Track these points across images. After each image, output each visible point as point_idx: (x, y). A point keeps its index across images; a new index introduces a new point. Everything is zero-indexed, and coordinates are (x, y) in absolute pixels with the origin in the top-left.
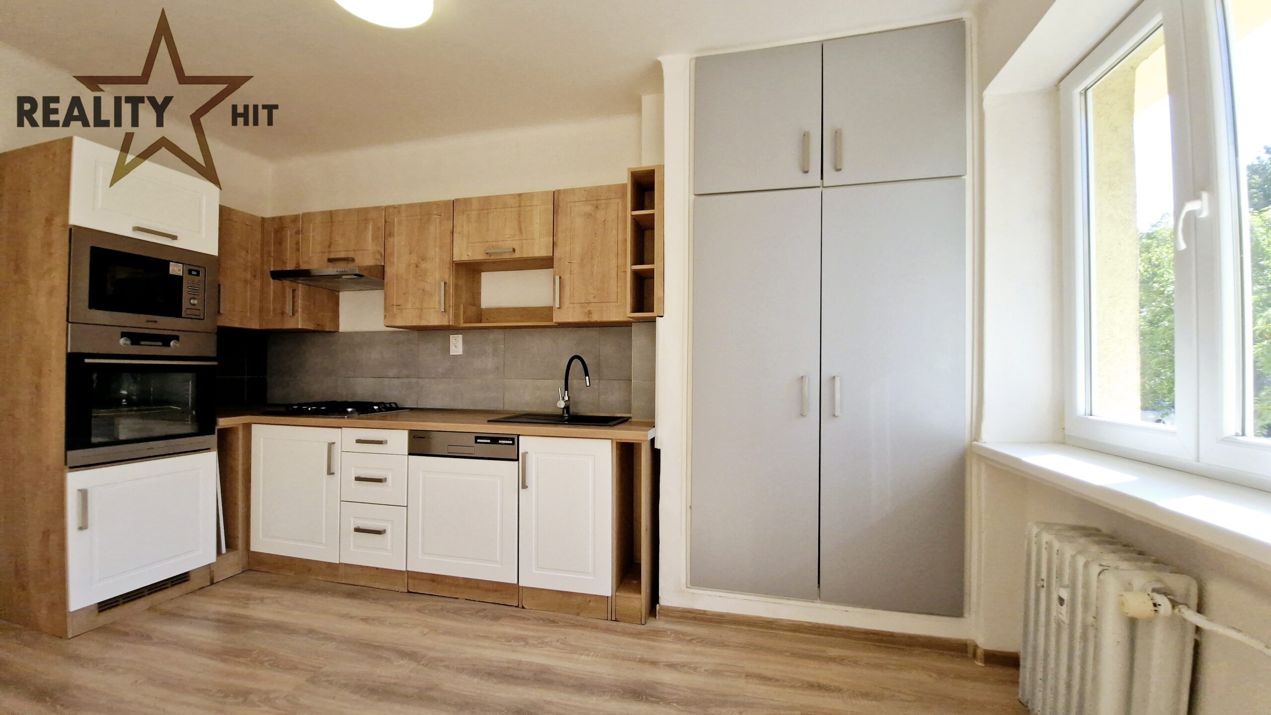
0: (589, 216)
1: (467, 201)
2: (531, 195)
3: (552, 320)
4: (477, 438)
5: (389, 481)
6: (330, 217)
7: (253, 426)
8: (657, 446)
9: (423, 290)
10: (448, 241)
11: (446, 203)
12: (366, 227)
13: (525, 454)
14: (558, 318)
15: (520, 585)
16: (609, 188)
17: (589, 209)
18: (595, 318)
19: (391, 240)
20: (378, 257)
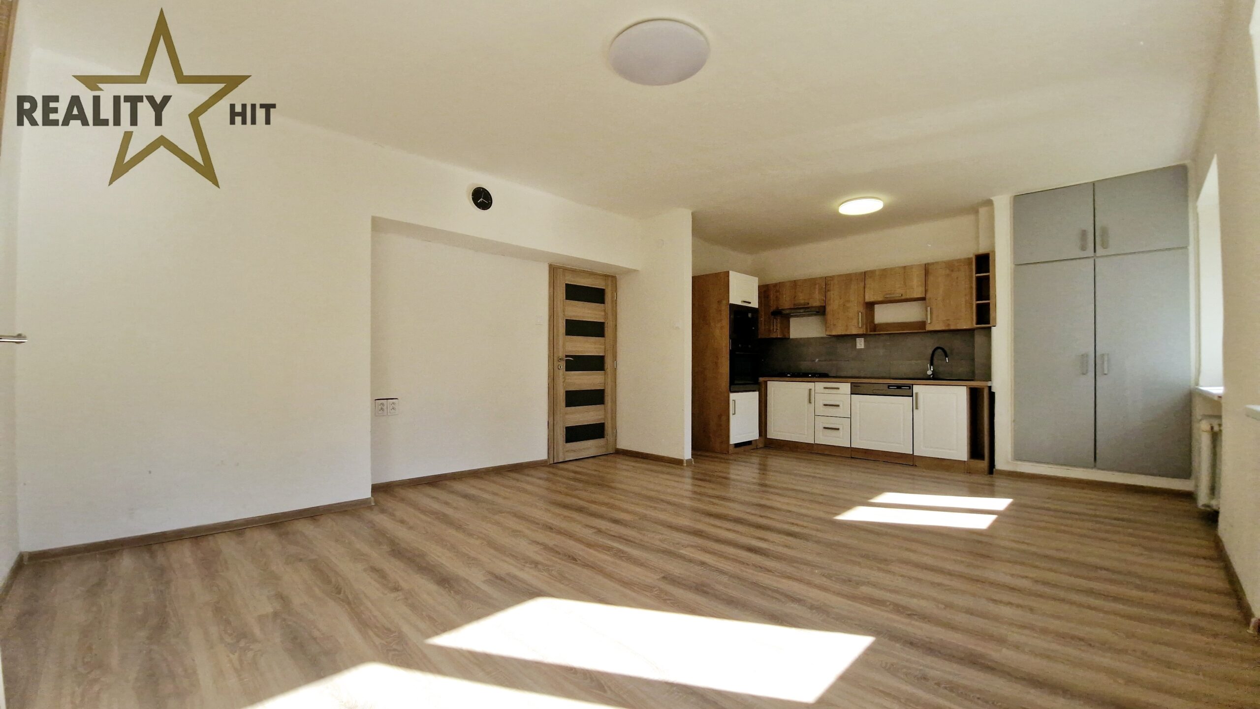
0: (948, 275)
1: (872, 272)
2: (911, 267)
3: (925, 329)
4: (889, 386)
5: (841, 406)
6: (795, 284)
7: (768, 382)
8: (993, 390)
9: (848, 317)
10: (862, 292)
11: (861, 273)
12: (815, 288)
13: (917, 394)
14: (929, 328)
15: (915, 454)
16: (959, 261)
17: (948, 271)
18: (952, 328)
19: (829, 293)
20: (823, 302)
